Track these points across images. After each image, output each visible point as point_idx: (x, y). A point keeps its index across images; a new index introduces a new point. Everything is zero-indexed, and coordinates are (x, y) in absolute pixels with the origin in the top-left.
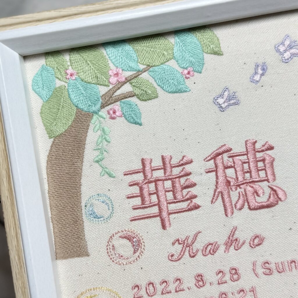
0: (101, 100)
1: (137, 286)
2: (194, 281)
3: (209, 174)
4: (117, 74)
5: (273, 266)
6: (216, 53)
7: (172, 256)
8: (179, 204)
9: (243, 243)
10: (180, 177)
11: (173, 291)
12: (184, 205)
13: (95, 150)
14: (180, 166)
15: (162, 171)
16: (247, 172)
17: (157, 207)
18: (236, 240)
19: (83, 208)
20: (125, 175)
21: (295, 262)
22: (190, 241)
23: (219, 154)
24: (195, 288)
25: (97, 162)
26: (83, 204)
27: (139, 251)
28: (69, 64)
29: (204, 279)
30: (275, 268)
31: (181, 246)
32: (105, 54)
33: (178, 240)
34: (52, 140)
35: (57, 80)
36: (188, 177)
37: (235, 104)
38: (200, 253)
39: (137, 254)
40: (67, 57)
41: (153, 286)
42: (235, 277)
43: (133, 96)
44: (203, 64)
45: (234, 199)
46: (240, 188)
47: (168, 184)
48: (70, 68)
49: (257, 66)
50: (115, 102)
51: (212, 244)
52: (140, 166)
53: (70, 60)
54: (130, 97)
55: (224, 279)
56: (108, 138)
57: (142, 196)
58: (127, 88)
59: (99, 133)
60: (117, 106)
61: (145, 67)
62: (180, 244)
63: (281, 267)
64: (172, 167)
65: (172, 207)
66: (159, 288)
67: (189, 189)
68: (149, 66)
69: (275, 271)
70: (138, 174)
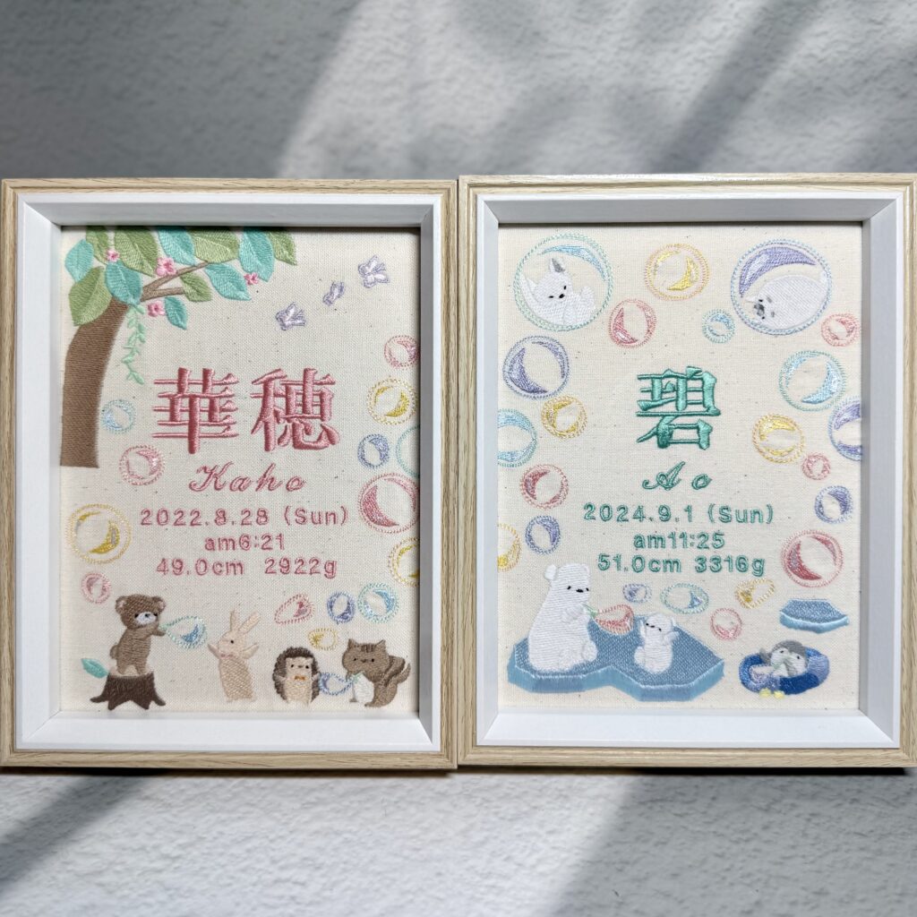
0: (142, 292)
1: (148, 511)
2: (215, 517)
3: (255, 399)
4: (167, 265)
5: (308, 516)
6: (288, 262)
7: (195, 485)
8: (213, 428)
9: (279, 485)
10: (220, 397)
11: (188, 524)
12: (220, 430)
13: (125, 348)
14: (223, 384)
15: (201, 387)
16: (299, 405)
17: (187, 427)
18: (273, 479)
19: (100, 412)
20: (156, 383)
21: (334, 514)
22: (218, 471)
23: (271, 379)
24: (214, 524)
25: (126, 362)
26: (101, 408)
27: (157, 473)
28: (113, 243)
29: (227, 516)
30: (310, 517)
31: (207, 475)
32: (157, 239)
33: (205, 468)
34: (77, 327)
35: (95, 261)
36: (230, 399)
37: (300, 324)
38: (227, 487)
39: (154, 476)
40: (111, 235)
41: (167, 516)
42: (263, 520)
43: (181, 294)
44: (272, 271)
45: (280, 433)
46: (289, 421)
47: (205, 403)
48: (113, 248)
49: (334, 285)
50: (158, 296)
51: (244, 480)
52: (174, 376)
53: (115, 239)
54: (178, 294)
55: (249, 520)
56: (143, 336)
57: (172, 411)
58: (176, 283)
59: (134, 329)
60: (160, 302)
61: (202, 262)
62: (205, 472)
63: (317, 517)
64: (214, 384)
65: (205, 430)
66: (173, 518)
67: (229, 413)
68: (206, 261)
69: (309, 522)
70: (172, 386)
